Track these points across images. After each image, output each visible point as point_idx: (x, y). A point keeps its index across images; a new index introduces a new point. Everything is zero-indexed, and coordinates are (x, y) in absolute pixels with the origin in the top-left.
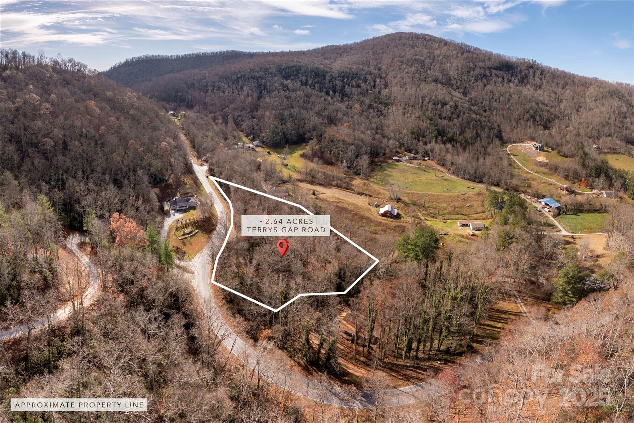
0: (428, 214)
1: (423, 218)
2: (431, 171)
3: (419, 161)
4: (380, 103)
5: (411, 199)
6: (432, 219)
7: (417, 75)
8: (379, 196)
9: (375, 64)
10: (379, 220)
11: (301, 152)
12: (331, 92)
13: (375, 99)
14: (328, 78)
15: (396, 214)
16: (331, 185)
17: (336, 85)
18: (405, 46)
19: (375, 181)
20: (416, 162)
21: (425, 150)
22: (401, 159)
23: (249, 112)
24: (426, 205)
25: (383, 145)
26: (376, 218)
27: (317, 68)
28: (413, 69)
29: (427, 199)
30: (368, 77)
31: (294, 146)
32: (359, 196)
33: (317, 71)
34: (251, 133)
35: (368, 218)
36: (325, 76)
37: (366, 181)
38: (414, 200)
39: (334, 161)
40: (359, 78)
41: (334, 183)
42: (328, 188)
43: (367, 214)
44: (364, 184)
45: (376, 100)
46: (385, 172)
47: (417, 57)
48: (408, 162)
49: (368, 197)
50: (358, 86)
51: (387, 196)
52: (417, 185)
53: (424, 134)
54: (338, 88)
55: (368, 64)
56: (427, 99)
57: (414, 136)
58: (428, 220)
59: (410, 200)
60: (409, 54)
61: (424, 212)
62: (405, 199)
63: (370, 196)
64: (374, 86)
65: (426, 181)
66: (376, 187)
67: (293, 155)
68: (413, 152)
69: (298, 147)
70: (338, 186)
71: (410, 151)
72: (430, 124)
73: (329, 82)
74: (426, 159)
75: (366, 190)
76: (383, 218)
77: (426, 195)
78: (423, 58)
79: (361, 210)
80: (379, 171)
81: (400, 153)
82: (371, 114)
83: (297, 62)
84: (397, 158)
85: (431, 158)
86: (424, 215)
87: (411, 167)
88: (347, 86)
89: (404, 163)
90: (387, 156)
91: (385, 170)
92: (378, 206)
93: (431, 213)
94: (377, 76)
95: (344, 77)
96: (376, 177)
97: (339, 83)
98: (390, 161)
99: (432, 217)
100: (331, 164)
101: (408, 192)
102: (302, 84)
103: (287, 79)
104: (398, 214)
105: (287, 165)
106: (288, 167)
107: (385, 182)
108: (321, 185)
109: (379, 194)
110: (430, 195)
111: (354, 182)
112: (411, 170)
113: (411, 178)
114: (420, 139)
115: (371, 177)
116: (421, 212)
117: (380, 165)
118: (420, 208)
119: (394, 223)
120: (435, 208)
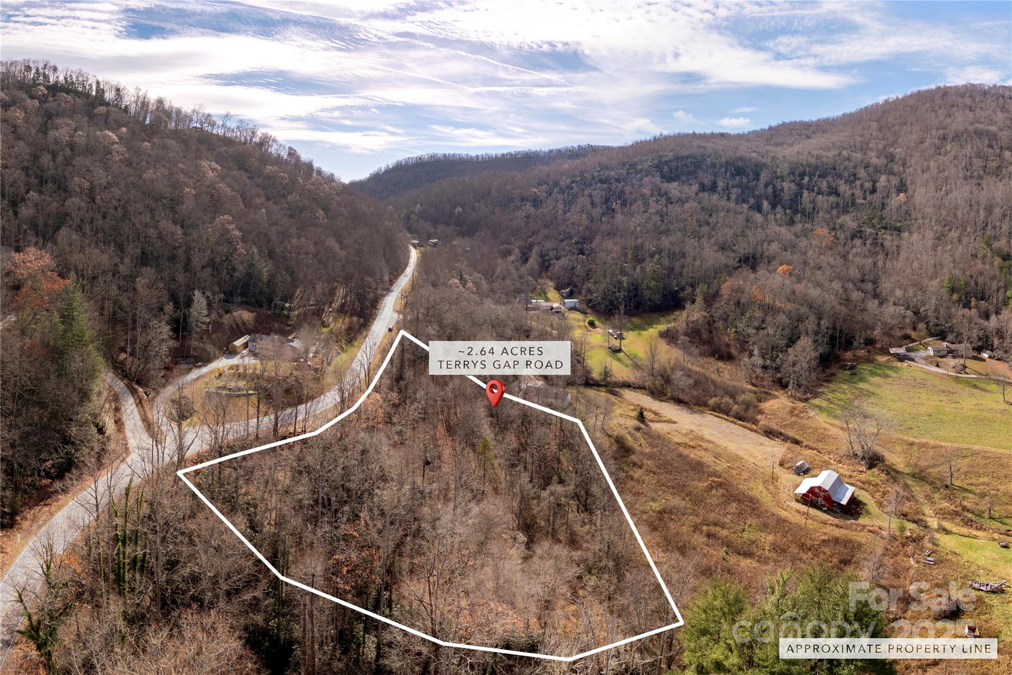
0: (957, 513)
1: (933, 523)
2: (994, 387)
3: (962, 361)
4: (885, 228)
5: (913, 460)
6: (965, 530)
7: (978, 163)
8: (820, 445)
9: (880, 146)
10: (784, 514)
11: (663, 327)
12: (766, 205)
13: (871, 219)
14: (764, 177)
15: (844, 502)
16: (705, 405)
17: (782, 190)
18: (955, 108)
19: (824, 404)
20: (951, 362)
21: (981, 334)
22: (912, 355)
23: (577, 243)
24: (957, 483)
25: (867, 318)
26: (779, 504)
27: (742, 159)
28: (968, 150)
29: (963, 464)
30: (862, 173)
31: (655, 315)
32: (764, 439)
33: (740, 164)
34: (568, 285)
35: (753, 501)
36: (757, 175)
37: (801, 405)
38: (922, 463)
39: (734, 352)
40: (840, 176)
41: (712, 401)
42: (694, 412)
43: (758, 490)
44: (792, 412)
45: (875, 221)
46: (862, 385)
47: (981, 126)
48: (931, 363)
49: (788, 444)
50: (834, 192)
51: (844, 449)
52: (942, 422)
53: (983, 292)
54: (786, 197)
55: (864, 148)
56: (998, 211)
57: (955, 297)
58: (947, 532)
59: (908, 465)
60: (960, 121)
61: (945, 504)
62: (896, 459)
63: (797, 442)
64: (873, 191)
65: (973, 414)
66: (821, 420)
67: (644, 333)
68: (950, 337)
69: (662, 316)
70: (720, 410)
71: (942, 336)
72: (1001, 269)
73: (766, 186)
74: (985, 355)
75: (792, 425)
76: (804, 508)
77: (959, 454)
78: (993, 129)
79: (745, 475)
80: (845, 381)
81: (914, 341)
82: (854, 250)
83: (699, 147)
84: (902, 351)
85: (999, 353)
86: (943, 514)
87: (936, 375)
88: (806, 193)
89: (920, 365)
90: (878, 346)
91: (862, 380)
92: (803, 472)
93: (964, 508)
94: (883, 168)
95: (802, 175)
96: (830, 396)
97: (788, 187)
98: (882, 359)
99: (968, 523)
100: (727, 357)
101: (912, 439)
102: (703, 188)
103: (670, 180)
104: (853, 500)
105: (620, 351)
106: (621, 355)
107: (850, 411)
108: (678, 401)
109: (823, 438)
110: (976, 453)
111: (769, 405)
112: (936, 382)
113: (928, 402)
114: (973, 303)
115: (816, 395)
116: (932, 502)
117: (852, 368)
118: (936, 489)
119: (829, 529)
120: (983, 495)
